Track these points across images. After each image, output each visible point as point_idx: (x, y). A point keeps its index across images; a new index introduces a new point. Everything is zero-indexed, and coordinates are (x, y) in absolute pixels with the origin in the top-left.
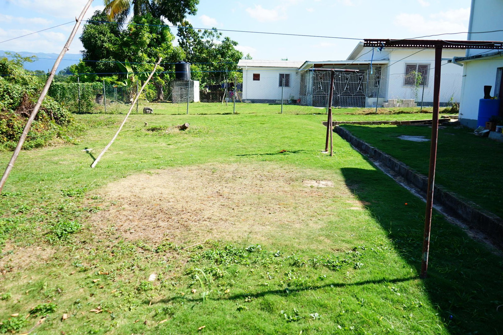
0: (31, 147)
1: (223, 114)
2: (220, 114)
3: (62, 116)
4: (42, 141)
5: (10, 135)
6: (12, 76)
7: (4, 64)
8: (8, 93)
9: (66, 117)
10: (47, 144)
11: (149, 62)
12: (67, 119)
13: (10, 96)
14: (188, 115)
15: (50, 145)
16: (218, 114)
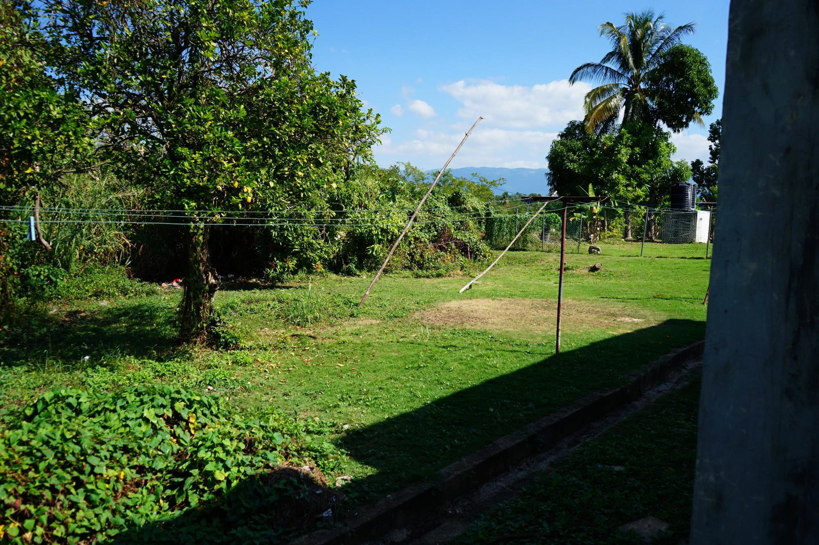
0: (433, 276)
1: (690, 258)
2: (685, 258)
3: (477, 250)
4: (442, 271)
5: (421, 264)
6: (463, 206)
7: (458, 193)
8: (435, 226)
9: (481, 252)
10: (448, 274)
11: (627, 186)
12: (482, 254)
13: (435, 228)
14: (642, 258)
15: (449, 276)
16: (683, 258)
